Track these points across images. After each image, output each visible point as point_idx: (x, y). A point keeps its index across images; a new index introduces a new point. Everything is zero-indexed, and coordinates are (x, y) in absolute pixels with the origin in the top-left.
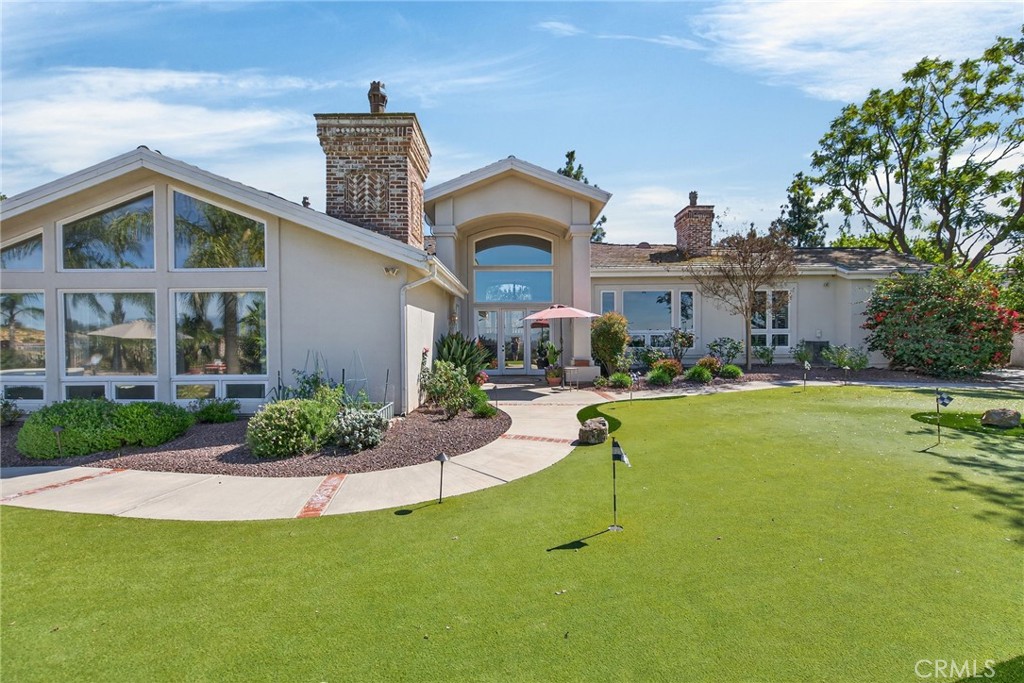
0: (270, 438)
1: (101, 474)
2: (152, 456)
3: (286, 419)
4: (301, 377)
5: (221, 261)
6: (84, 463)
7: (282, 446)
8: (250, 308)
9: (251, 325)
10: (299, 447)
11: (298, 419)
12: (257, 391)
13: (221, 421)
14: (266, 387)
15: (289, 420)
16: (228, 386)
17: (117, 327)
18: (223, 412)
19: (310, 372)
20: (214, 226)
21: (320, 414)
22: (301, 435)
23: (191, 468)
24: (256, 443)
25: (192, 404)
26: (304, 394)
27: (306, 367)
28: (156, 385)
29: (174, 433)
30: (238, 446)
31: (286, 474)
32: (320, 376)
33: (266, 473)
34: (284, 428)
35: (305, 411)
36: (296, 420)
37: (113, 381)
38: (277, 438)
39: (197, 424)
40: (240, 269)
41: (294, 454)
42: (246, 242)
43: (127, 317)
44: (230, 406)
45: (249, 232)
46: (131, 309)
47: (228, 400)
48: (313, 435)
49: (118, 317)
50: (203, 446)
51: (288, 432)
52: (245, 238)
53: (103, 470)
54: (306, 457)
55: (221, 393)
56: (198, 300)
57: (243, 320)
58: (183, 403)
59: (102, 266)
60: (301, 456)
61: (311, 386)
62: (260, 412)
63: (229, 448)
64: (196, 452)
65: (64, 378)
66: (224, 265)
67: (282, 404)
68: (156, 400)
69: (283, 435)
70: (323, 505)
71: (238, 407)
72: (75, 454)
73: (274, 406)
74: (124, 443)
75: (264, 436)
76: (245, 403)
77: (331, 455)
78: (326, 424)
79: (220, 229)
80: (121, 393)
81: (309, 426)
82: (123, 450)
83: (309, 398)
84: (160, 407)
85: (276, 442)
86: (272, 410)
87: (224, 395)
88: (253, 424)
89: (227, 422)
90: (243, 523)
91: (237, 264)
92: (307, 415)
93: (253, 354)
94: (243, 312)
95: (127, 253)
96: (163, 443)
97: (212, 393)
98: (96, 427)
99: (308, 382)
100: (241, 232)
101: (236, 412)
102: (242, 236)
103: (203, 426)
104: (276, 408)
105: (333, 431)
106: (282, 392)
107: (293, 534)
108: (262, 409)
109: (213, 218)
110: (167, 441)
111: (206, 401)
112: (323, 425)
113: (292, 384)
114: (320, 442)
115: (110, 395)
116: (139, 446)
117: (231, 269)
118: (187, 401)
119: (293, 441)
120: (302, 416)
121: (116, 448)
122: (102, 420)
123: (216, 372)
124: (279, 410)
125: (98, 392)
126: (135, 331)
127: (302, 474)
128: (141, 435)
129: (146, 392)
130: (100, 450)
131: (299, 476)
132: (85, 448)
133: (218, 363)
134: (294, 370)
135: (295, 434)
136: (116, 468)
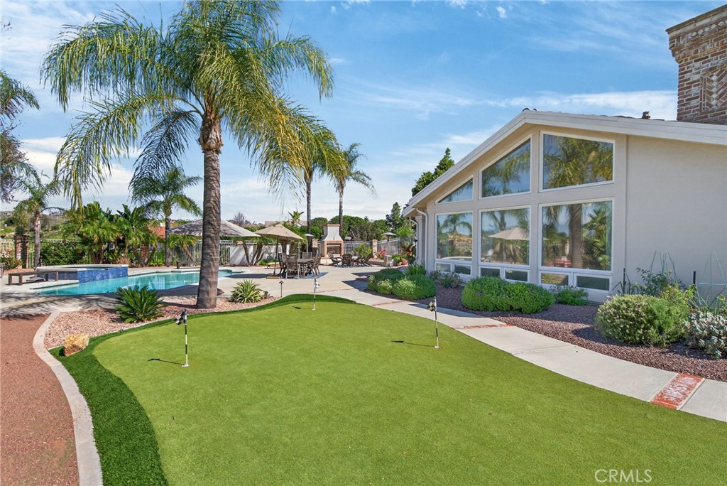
0: (618, 325)
1: (501, 325)
2: (528, 320)
3: (634, 311)
4: (646, 275)
5: (571, 181)
6: (492, 316)
7: (629, 335)
8: (591, 216)
9: (591, 229)
10: (646, 339)
11: (646, 313)
12: (603, 284)
13: (573, 303)
14: (610, 282)
15: (637, 313)
16: (578, 277)
17: (502, 232)
18: (575, 297)
19: (655, 272)
20: (567, 154)
21: (669, 312)
22: (648, 329)
23: (554, 334)
24: (605, 327)
25: (553, 288)
26: (651, 291)
27: (651, 267)
28: (529, 272)
29: (542, 307)
30: (588, 326)
31: (632, 359)
32: (669, 277)
33: (615, 354)
34: (632, 319)
35: (653, 307)
36: (644, 314)
37: (505, 267)
38: (625, 326)
39: (556, 303)
40: (584, 185)
41: (640, 344)
42: (590, 163)
43: (507, 226)
44: (580, 294)
45: (593, 154)
46: (511, 220)
47: (579, 288)
48: (660, 330)
49: (502, 226)
50: (562, 321)
51: (636, 323)
52: (590, 159)
53: (501, 323)
54: (653, 349)
55: (573, 282)
56: (553, 212)
57: (585, 225)
58: (547, 286)
59: (495, 194)
60: (648, 347)
61: (657, 285)
62: (608, 302)
63: (581, 326)
64: (557, 324)
65: (480, 263)
66: (573, 184)
67: (628, 297)
68: (528, 282)
69: (630, 325)
70: (678, 400)
71: (586, 295)
72: (487, 310)
73: (622, 298)
74: (512, 308)
75: (612, 322)
76: (593, 294)
77: (683, 354)
78: (675, 323)
79: (571, 156)
80: (509, 275)
81: (657, 322)
82: (512, 313)
83: (657, 295)
84: (532, 287)
85: (624, 330)
86: (619, 301)
87: (575, 285)
88: (603, 311)
89: (578, 305)
90: (601, 390)
91: (582, 181)
92: (655, 311)
93: (593, 253)
94: (586, 220)
95: (511, 183)
96: (534, 313)
97: (565, 281)
98: (497, 295)
99: (653, 281)
100: (587, 155)
101: (584, 298)
102: (588, 158)
103: (560, 305)
104: (624, 301)
105: (683, 331)
106: (626, 287)
107: (648, 416)
108: (610, 299)
109: (566, 148)
110: (536, 312)
111: (562, 287)
112: (672, 323)
113: (636, 280)
114: (668, 339)
115: (503, 276)
116: (520, 312)
117: (578, 186)
118: (550, 285)
119: (640, 332)
120: (649, 311)
121: (507, 310)
122: (500, 291)
123: (562, 265)
124: (626, 303)
125: (496, 273)
126: (515, 234)
127: (650, 364)
128: (522, 304)
129: (521, 276)
130: (499, 310)
131: (647, 365)
132: (491, 308)
133: (564, 259)
134: (639, 269)
135: (642, 326)
136: (509, 323)
